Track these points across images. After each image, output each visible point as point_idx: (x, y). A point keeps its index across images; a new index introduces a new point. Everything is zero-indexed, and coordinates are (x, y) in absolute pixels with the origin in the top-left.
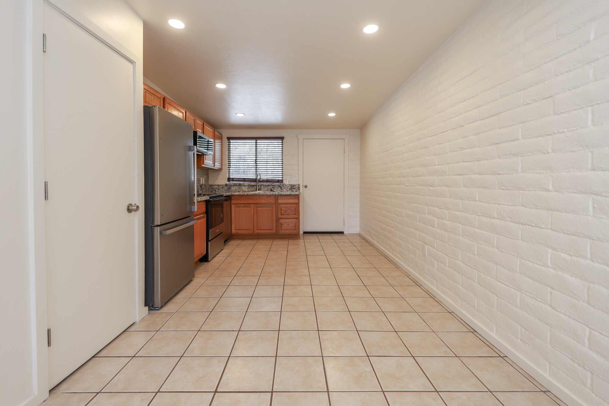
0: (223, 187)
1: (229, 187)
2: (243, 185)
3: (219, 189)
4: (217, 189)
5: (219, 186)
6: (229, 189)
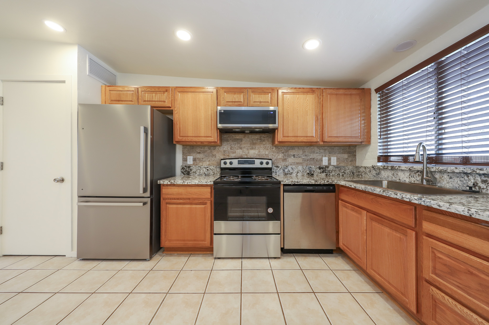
0: (370, 171)
1: (378, 171)
2: (399, 169)
3: (366, 173)
4: (364, 173)
5: (365, 168)
6: (378, 174)
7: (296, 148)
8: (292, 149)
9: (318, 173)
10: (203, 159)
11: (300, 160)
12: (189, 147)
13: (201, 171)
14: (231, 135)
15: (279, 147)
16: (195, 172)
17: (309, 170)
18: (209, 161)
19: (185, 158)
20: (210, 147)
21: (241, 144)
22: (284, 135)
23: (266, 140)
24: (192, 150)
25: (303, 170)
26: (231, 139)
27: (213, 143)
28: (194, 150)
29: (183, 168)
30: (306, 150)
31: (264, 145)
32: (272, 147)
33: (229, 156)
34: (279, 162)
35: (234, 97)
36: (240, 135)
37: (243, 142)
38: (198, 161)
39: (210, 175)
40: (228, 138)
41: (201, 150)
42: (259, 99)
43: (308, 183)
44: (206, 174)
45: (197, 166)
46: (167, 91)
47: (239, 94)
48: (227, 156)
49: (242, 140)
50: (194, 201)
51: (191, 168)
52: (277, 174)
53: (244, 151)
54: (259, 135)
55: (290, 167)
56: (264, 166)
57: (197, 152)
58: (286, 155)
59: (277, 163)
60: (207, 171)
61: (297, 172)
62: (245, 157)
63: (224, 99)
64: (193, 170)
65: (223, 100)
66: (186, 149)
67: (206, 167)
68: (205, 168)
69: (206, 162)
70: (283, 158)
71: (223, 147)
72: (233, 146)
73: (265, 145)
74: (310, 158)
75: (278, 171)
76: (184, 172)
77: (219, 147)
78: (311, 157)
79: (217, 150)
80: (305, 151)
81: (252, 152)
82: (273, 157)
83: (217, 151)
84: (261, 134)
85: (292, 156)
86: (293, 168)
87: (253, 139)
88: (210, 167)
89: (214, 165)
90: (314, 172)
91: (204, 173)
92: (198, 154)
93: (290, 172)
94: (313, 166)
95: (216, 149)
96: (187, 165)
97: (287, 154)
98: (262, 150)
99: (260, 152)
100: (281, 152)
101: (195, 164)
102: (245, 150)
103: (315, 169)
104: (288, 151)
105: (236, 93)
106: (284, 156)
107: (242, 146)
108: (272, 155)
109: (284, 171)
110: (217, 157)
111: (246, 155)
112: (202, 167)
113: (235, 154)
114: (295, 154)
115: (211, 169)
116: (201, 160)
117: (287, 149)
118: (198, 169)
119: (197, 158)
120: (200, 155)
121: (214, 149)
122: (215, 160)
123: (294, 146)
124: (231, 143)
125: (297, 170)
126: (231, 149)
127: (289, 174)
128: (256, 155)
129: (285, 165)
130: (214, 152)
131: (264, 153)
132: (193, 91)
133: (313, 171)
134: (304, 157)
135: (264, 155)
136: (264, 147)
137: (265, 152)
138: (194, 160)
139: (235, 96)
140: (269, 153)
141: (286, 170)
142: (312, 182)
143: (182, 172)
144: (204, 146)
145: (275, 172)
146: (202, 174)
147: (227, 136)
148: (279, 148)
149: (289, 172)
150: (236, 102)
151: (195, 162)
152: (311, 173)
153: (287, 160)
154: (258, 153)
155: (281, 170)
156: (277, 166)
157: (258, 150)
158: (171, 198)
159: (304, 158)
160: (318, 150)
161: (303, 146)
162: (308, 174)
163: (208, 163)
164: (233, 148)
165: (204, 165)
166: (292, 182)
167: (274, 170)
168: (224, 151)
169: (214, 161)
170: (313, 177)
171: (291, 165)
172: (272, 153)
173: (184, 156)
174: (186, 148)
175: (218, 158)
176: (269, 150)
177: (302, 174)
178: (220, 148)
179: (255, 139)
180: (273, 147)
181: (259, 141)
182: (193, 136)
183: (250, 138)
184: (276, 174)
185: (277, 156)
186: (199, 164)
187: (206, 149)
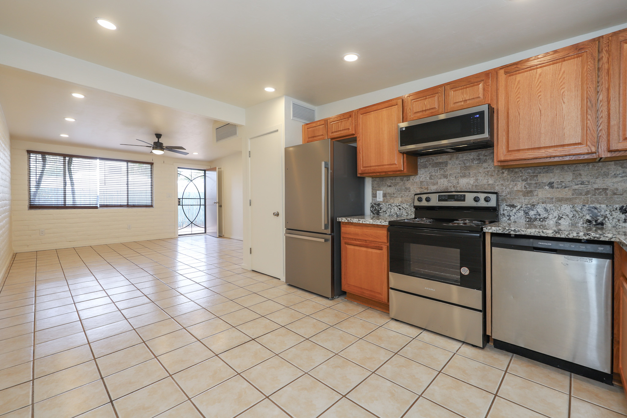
7: (555, 169)
8: (547, 172)
9: (619, 220)
10: (394, 194)
11: (567, 194)
12: (378, 178)
13: (392, 210)
14: (430, 158)
15: (517, 170)
16: (385, 212)
17: (591, 215)
18: (402, 197)
19: (375, 193)
20: (403, 178)
21: (445, 169)
22: (510, 149)
23: (488, 159)
24: (382, 183)
25: (575, 213)
26: (430, 164)
27: (399, 173)
28: (384, 182)
29: (372, 206)
30: (582, 172)
31: (484, 168)
32: (501, 172)
33: (428, 189)
34: (515, 198)
35: (425, 104)
36: (445, 156)
37: (449, 166)
38: (388, 198)
39: (403, 215)
40: (427, 163)
41: (392, 182)
42: (463, 97)
43: (537, 234)
44: (398, 214)
45: (387, 204)
46: (350, 116)
47: (432, 97)
48: (426, 189)
49: (447, 164)
50: (370, 244)
51: (381, 206)
52: (511, 219)
53: (451, 181)
54: (475, 153)
55: (540, 207)
56: (482, 203)
57: (387, 185)
58: (531, 184)
59: (512, 198)
60: (399, 210)
61: (557, 216)
62: (453, 190)
63: (411, 110)
64: (383, 209)
65: (410, 112)
66: (376, 182)
67: (398, 205)
68: (396, 206)
69: (398, 198)
70: (524, 190)
71: (419, 177)
72: (433, 174)
73: (487, 168)
74: (595, 189)
75: (514, 214)
76: (374, 211)
77: (413, 176)
78: (596, 186)
79: (412, 181)
80: (580, 175)
81: (463, 181)
82: (504, 188)
83: (411, 183)
84: (480, 151)
85: (545, 186)
86: (549, 210)
87: (466, 160)
88: (403, 205)
89: (408, 203)
90: (604, 219)
91: (395, 213)
92: (388, 188)
93: (542, 216)
94: (603, 206)
95: (410, 180)
96: (377, 202)
97: (534, 182)
98: (481, 177)
99: (478, 181)
100: (520, 179)
101: (386, 200)
102: (452, 178)
103: (607, 213)
104: (537, 175)
105: (428, 97)
106: (527, 187)
107: (447, 173)
108: (502, 184)
109: (526, 213)
110: (411, 191)
111: (454, 186)
112: (393, 205)
113: (437, 186)
114: (552, 180)
115: (403, 208)
116: (392, 196)
117: (534, 173)
118: (389, 208)
119: (388, 194)
120: (391, 189)
121: (408, 180)
122: (410, 195)
123: (550, 166)
124: (431, 169)
125: (559, 212)
126: (430, 178)
127: (538, 219)
128: (470, 186)
129: (531, 202)
130: (407, 184)
131: (485, 182)
132: (375, 109)
133: (602, 215)
134: (576, 187)
135: (486, 186)
136: (486, 173)
137: (487, 181)
138: (385, 195)
139: (426, 102)
140: (495, 182)
141: (532, 213)
142: (547, 233)
143: (372, 211)
144: (395, 177)
145: (508, 216)
146: (393, 215)
147: (425, 160)
148: (516, 172)
149: (538, 217)
150: (428, 110)
151: (385, 198)
152: (596, 221)
153: (535, 194)
154: (474, 182)
155: (520, 211)
156: (511, 204)
157: (474, 178)
158: (349, 238)
159: (576, 189)
160: (620, 168)
161: (575, 164)
162: (589, 221)
163: (400, 199)
164: (433, 177)
165: (395, 202)
166: (503, 231)
167: (505, 212)
168: (421, 182)
169: (408, 197)
170: (602, 229)
171: (543, 203)
172: (501, 182)
173: (374, 191)
174: (375, 180)
175: (413, 192)
176: (496, 176)
177: (570, 222)
178: (415, 178)
179: (469, 160)
180: (504, 171)
181: (477, 162)
182: (376, 165)
183: (461, 159)
184: (509, 219)
185: (511, 186)
186: (389, 201)
187: (398, 179)
